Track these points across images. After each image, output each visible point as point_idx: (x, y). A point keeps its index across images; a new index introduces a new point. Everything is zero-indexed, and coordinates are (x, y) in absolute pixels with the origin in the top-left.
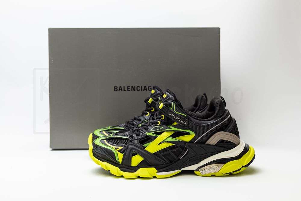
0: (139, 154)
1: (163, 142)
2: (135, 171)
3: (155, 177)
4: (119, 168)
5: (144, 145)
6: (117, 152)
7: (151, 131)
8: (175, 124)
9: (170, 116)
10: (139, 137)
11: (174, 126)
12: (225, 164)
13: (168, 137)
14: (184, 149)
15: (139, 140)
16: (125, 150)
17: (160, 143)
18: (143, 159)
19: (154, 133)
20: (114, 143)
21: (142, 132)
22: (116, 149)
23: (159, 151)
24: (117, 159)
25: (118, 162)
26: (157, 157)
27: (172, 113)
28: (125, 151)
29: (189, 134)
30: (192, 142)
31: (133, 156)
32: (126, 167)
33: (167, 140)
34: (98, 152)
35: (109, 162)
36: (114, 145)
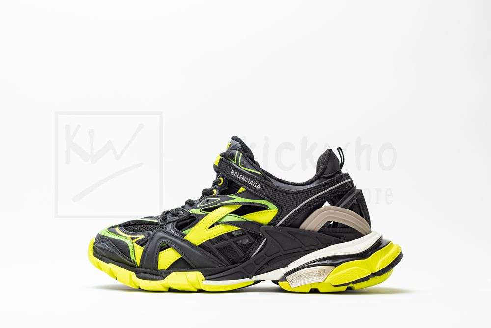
0: (173, 248)
1: (217, 223)
2: (164, 278)
3: (201, 291)
4: (136, 274)
5: (183, 232)
6: (134, 244)
7: (198, 206)
8: (241, 190)
9: (232, 176)
10: (176, 219)
11: (240, 195)
12: (336, 266)
13: (227, 215)
14: (257, 238)
15: (175, 223)
16: (148, 241)
17: (212, 226)
18: (181, 256)
19: (203, 210)
20: (132, 231)
21: (182, 210)
22: (132, 239)
23: (210, 241)
24: (131, 258)
25: (134, 262)
26: (205, 252)
27: (236, 170)
28: (148, 243)
29: (267, 209)
30: (273, 223)
31: (161, 251)
32: (148, 271)
33: (224, 220)
34: (102, 247)
35: (119, 263)
36: (128, 234)
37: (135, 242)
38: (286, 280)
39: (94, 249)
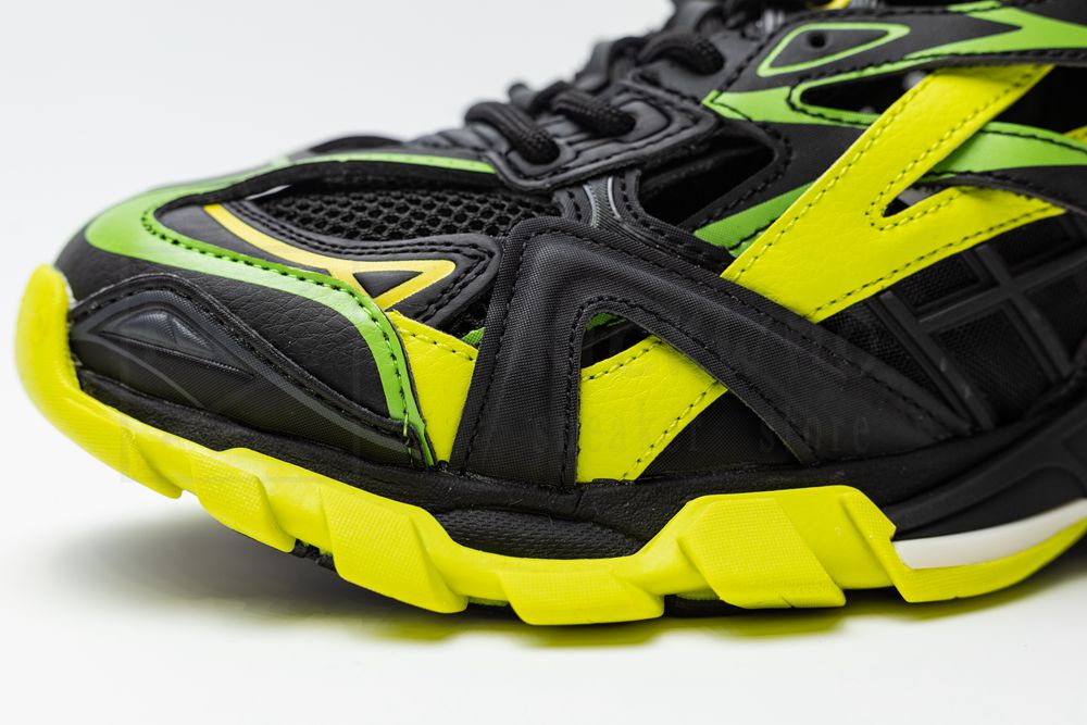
0: (666, 340)
3: (881, 599)
4: (433, 512)
5: (697, 234)
6: (396, 316)
7: (765, 70)
13: (982, 131)
15: (632, 179)
16: (483, 298)
17: (896, 207)
18: (722, 390)
19: (808, 97)
20: (335, 230)
21: (650, 100)
22: (374, 286)
25: (414, 439)
28: (493, 311)
32: (516, 492)
33: (976, 162)
34: (151, 338)
35: (293, 447)
36: (337, 252)
39: (75, 346)
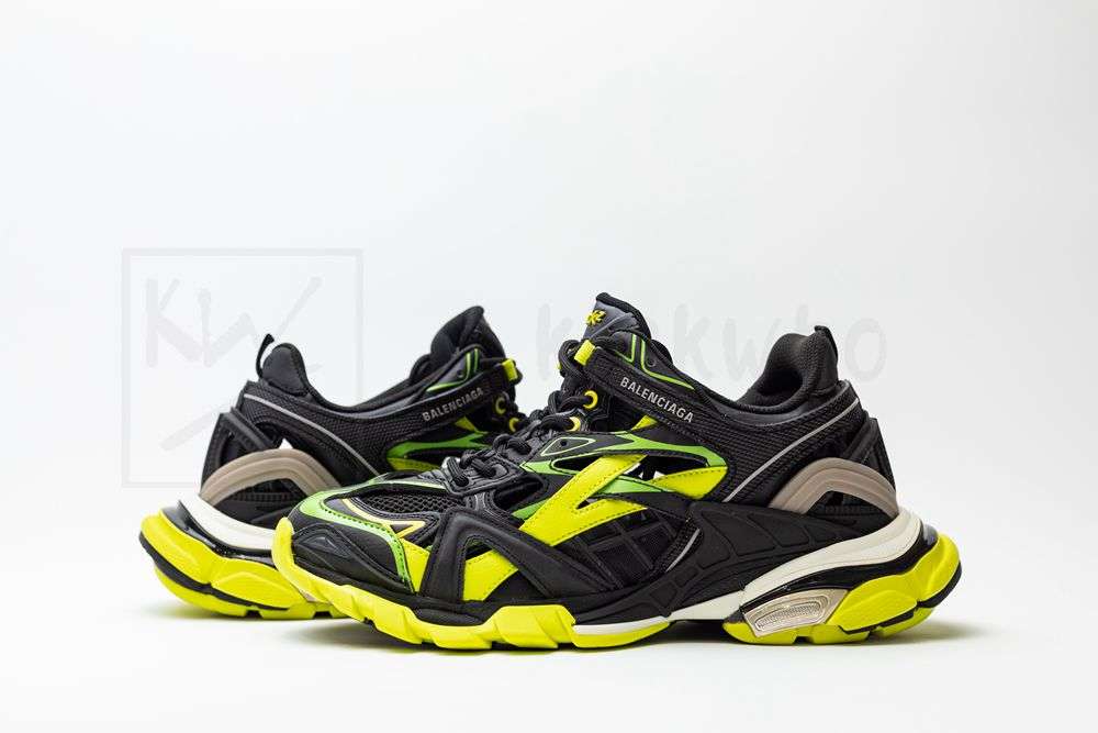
0: (497, 551)
1: (597, 496)
2: (482, 620)
4: (413, 610)
5: (514, 514)
6: (403, 541)
7: (543, 454)
8: (645, 422)
9: (624, 391)
10: (491, 483)
11: (641, 433)
12: (849, 590)
13: (617, 478)
14: (683, 529)
15: (492, 493)
16: (434, 534)
17: (584, 504)
18: (516, 570)
19: (557, 465)
20: (387, 509)
21: (503, 464)
22: (396, 529)
23: (581, 535)
24: (400, 573)
25: (406, 583)
26: (570, 561)
27: (634, 377)
28: (436, 539)
29: (703, 466)
30: (714, 497)
31: (469, 556)
32: (441, 603)
33: (613, 490)
34: (319, 545)
35: (366, 585)
36: (385, 517)
37: (406, 538)
38: (745, 621)
39: (294, 548)
